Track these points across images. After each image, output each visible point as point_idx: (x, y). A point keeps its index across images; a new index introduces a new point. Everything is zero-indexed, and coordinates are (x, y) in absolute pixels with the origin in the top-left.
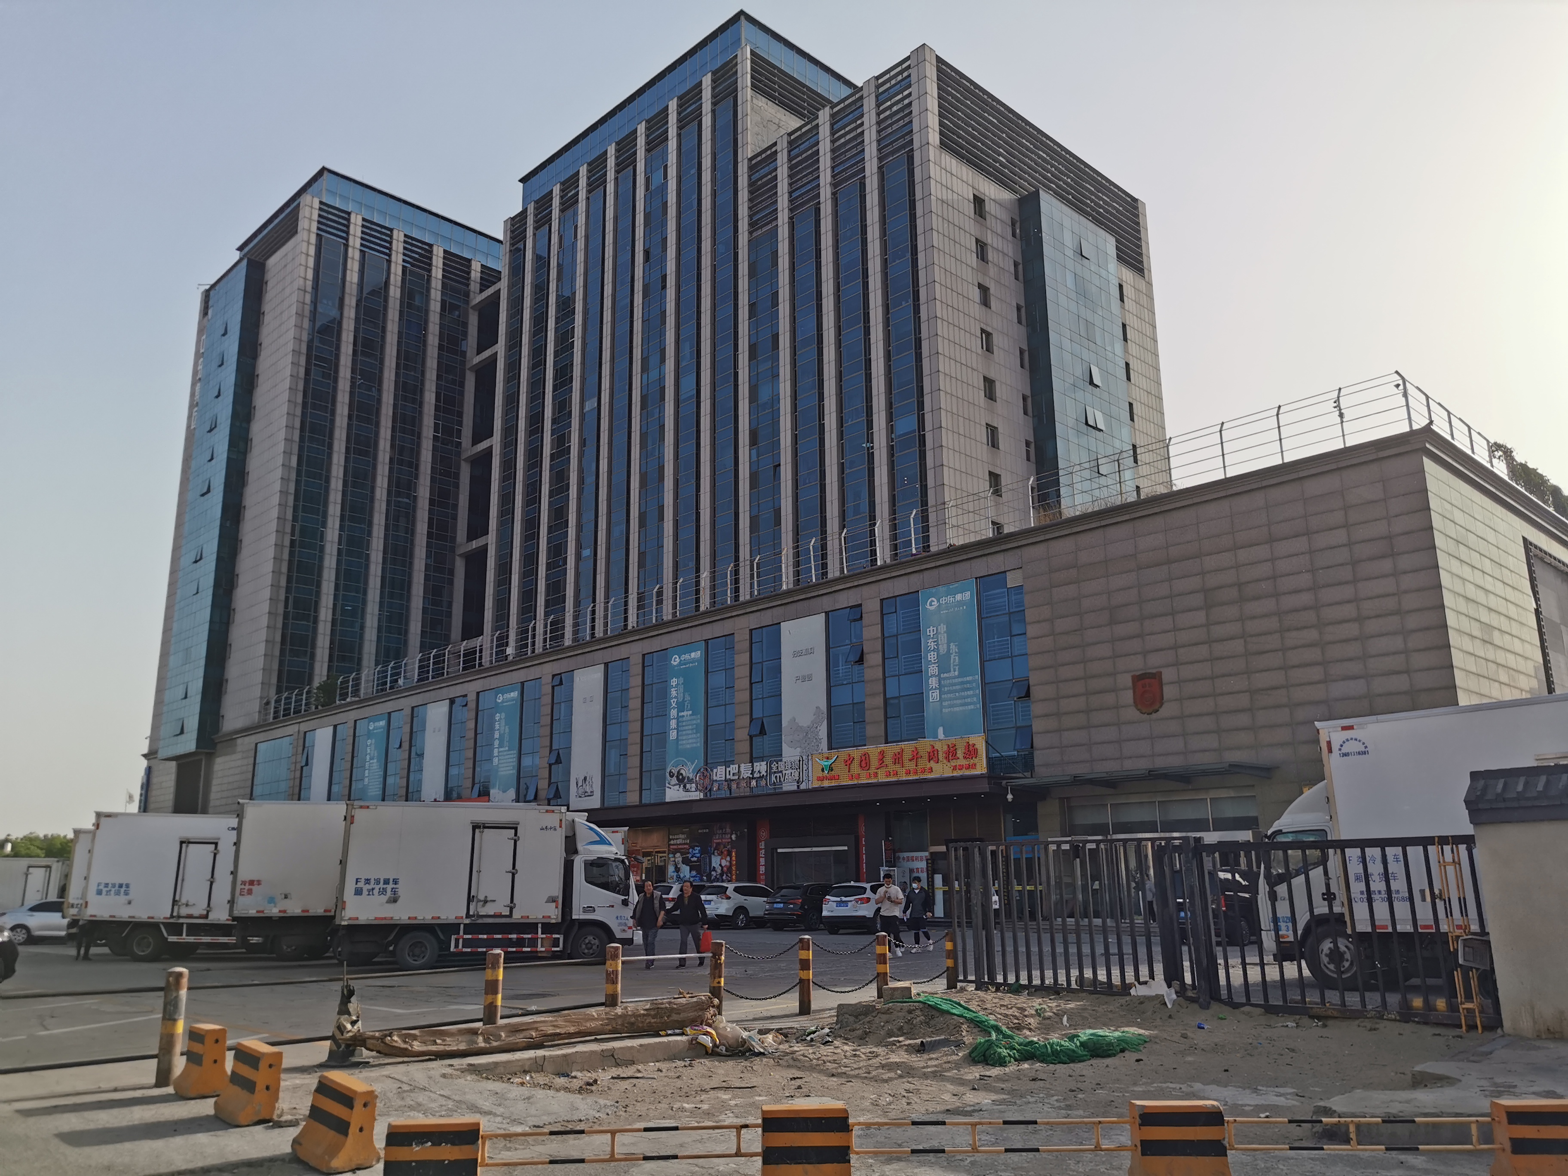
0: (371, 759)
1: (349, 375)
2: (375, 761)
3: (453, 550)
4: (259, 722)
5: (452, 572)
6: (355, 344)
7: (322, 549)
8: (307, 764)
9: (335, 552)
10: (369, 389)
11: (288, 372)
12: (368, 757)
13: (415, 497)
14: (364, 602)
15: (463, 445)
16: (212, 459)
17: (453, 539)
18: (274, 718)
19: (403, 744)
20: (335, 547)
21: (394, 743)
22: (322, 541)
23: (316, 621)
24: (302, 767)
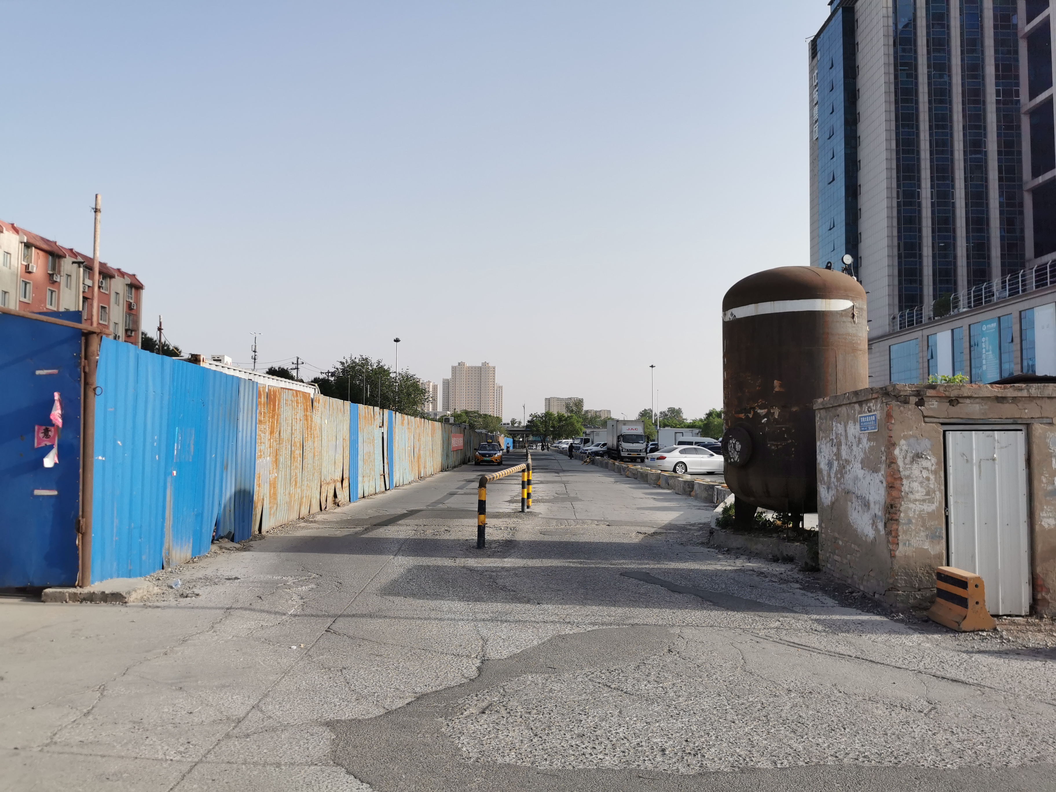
0: (986, 351)
1: (926, 71)
2: (990, 353)
3: (1020, 187)
4: (889, 331)
5: (1021, 205)
6: (928, 46)
7: (920, 204)
8: (932, 357)
9: (929, 205)
10: (941, 76)
11: (882, 80)
12: (984, 350)
13: (986, 152)
14: (955, 238)
15: (1022, 101)
16: (833, 157)
17: (1021, 179)
18: (901, 328)
19: (1014, 340)
20: (929, 201)
21: (1006, 338)
22: (919, 198)
23: (921, 256)
24: (928, 360)
